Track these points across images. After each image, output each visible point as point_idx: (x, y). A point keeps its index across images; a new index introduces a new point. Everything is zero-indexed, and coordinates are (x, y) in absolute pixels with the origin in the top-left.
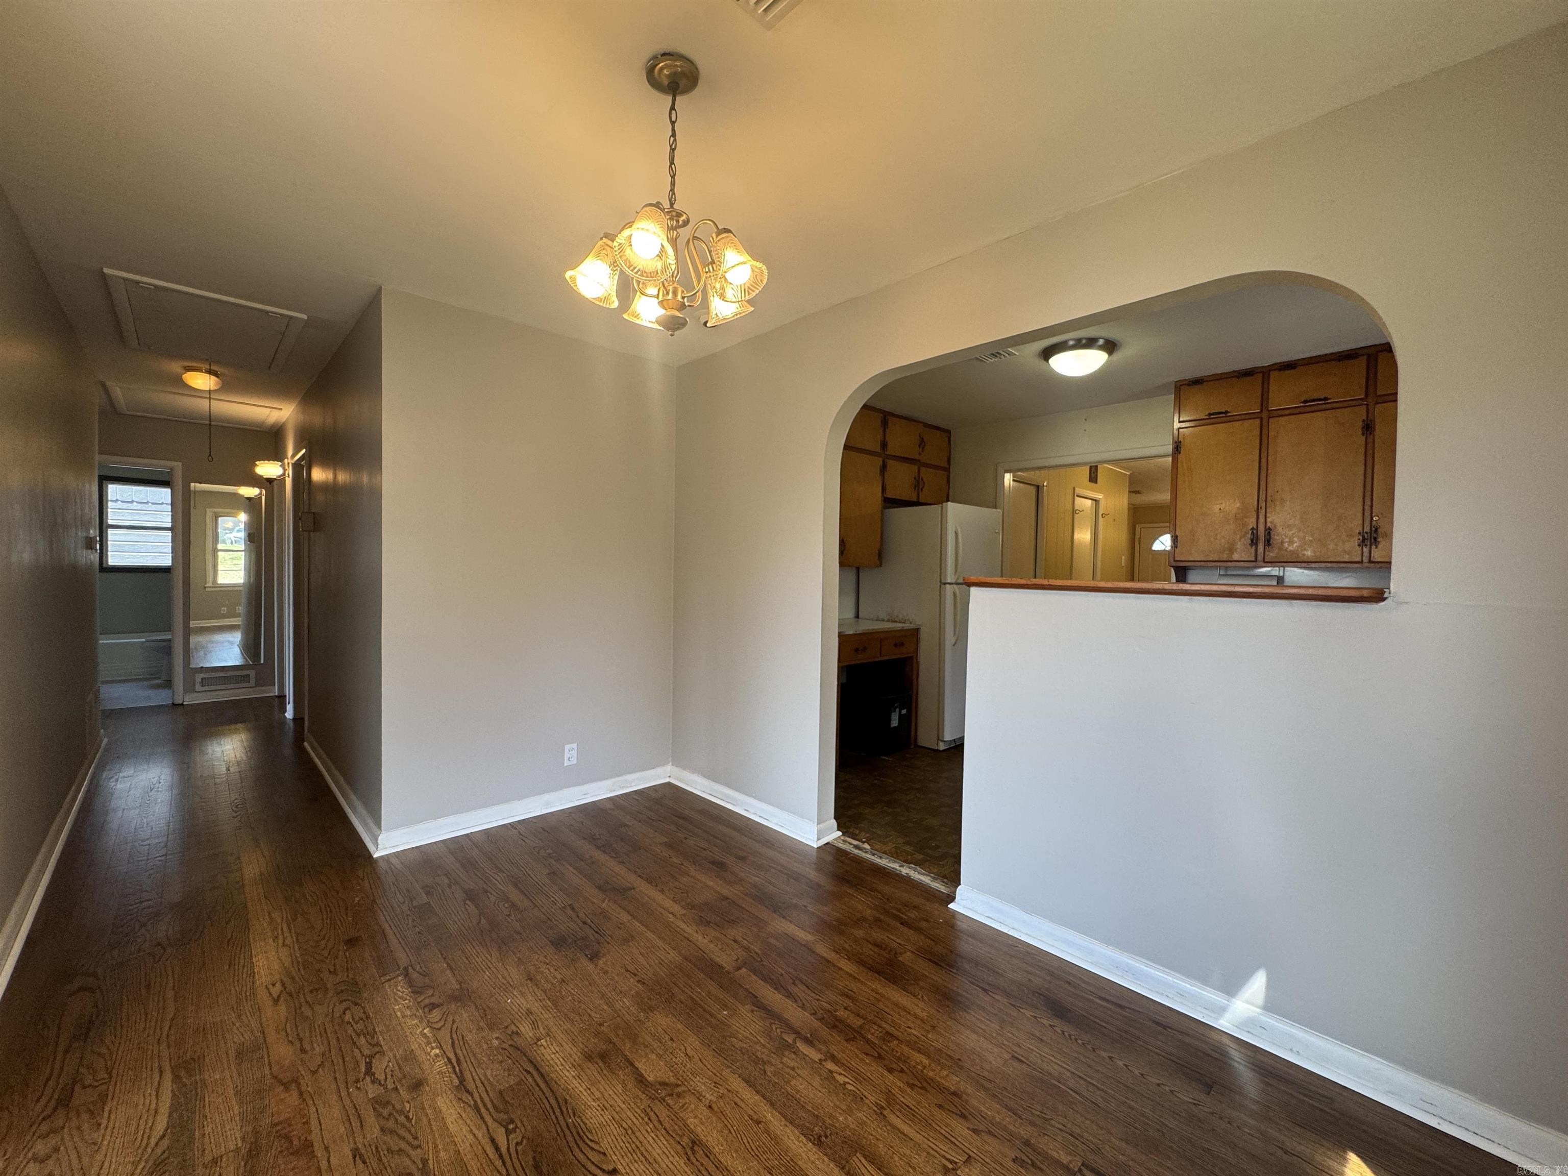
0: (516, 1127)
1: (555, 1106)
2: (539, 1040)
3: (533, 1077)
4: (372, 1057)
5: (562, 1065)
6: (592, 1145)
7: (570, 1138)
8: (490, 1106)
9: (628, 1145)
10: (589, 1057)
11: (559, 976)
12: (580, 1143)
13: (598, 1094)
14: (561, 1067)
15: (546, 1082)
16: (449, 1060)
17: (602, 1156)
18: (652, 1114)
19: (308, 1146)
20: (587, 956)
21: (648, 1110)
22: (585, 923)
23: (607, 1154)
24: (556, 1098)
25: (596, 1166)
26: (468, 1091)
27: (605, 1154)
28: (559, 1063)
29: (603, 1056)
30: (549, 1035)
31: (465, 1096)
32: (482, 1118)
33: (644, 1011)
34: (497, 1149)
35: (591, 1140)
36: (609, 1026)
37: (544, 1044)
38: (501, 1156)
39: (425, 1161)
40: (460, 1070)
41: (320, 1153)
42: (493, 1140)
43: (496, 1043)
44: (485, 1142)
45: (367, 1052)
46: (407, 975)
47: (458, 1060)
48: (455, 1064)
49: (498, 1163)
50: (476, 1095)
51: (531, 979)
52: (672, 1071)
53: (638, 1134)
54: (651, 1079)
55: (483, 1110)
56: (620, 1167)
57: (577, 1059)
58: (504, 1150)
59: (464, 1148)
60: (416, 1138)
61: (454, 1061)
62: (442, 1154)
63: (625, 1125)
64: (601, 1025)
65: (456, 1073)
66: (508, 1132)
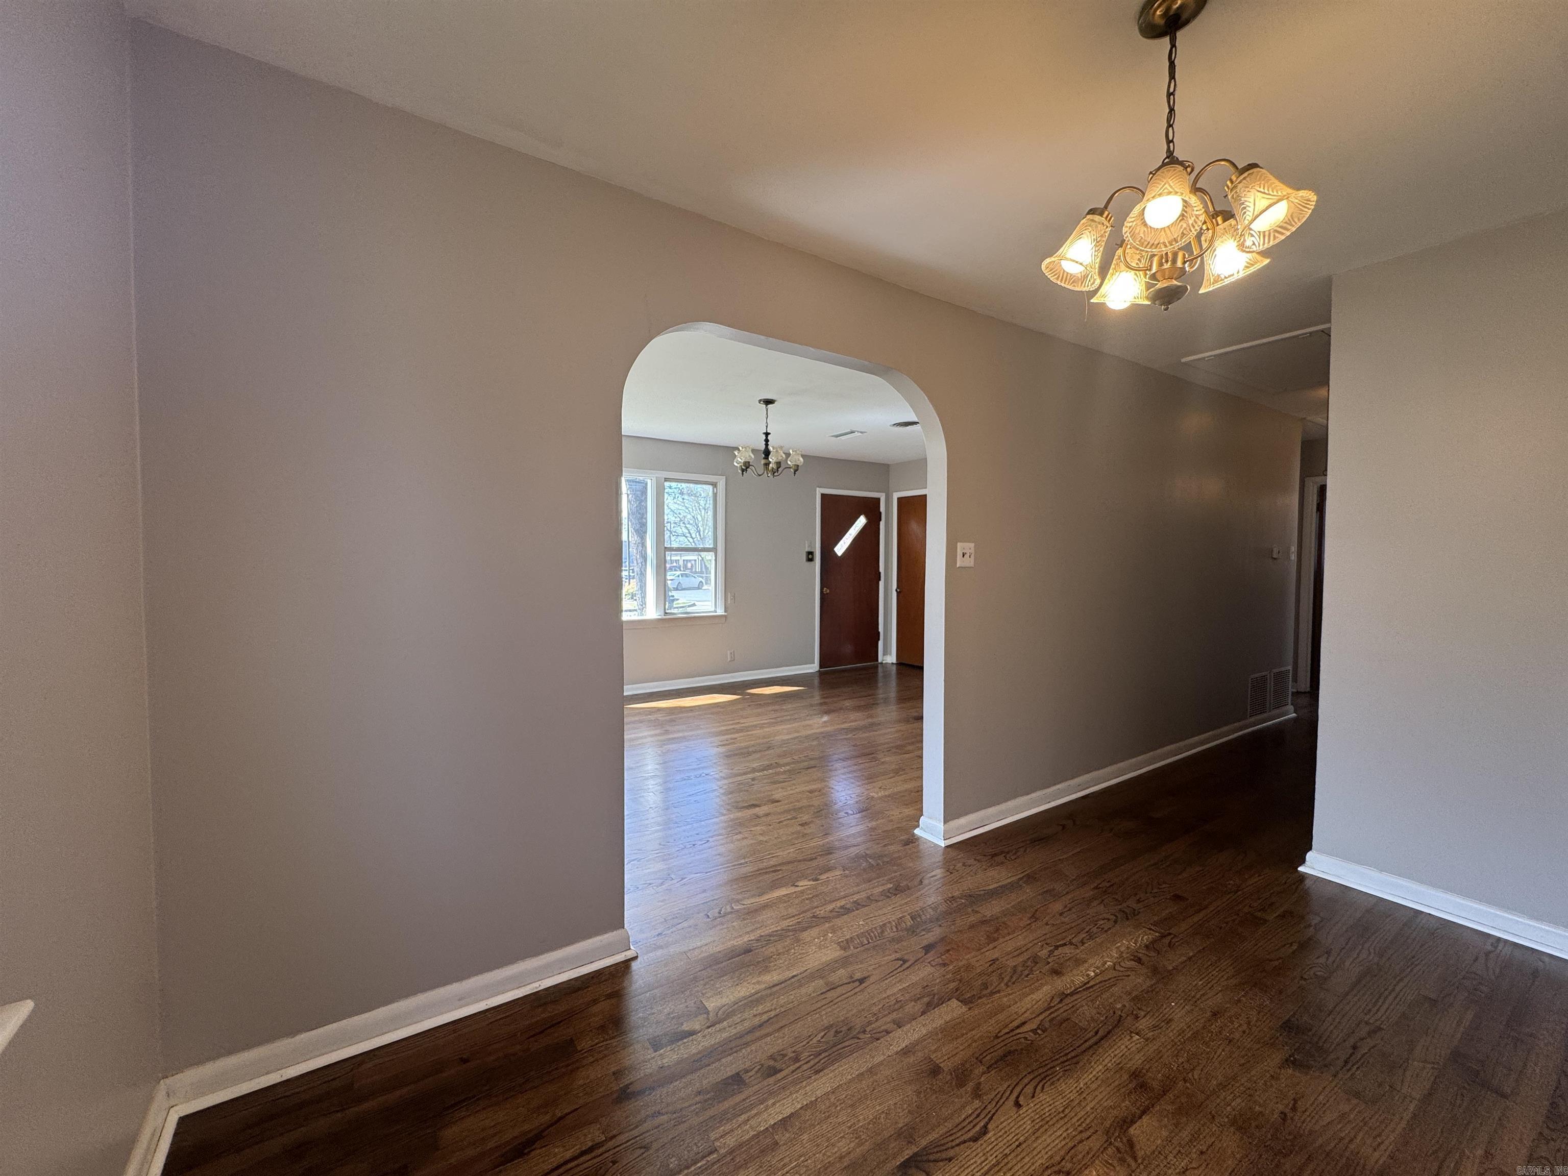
0: (1040, 1035)
1: (1069, 1057)
2: (1137, 1034)
3: (1093, 1036)
4: (1071, 943)
5: (1115, 1056)
6: (1039, 1087)
7: (1041, 1071)
8: (1053, 1016)
9: (1047, 1114)
10: (1135, 1074)
11: (1237, 1035)
12: (1039, 1078)
13: (1094, 1086)
14: (1112, 1055)
15: (1091, 1047)
16: (1088, 982)
17: (1032, 1095)
18: (1088, 1133)
19: (995, 940)
20: (1290, 1056)
21: (1092, 1131)
22: (1354, 1047)
23: (1034, 1099)
24: (1077, 1056)
25: (1021, 1091)
26: (1061, 1000)
27: (1033, 1097)
28: (1116, 1052)
29: (1143, 1086)
30: (1147, 1040)
31: (1057, 1000)
32: (1041, 1013)
33: (1233, 1122)
34: (1018, 1027)
35: (1043, 1086)
36: (1187, 1088)
37: (1134, 1039)
38: (1012, 1030)
39: (999, 992)
40: (1080, 991)
41: (991, 946)
42: (1024, 1023)
43: (1119, 1006)
44: (1022, 1019)
45: (1074, 941)
46: (1163, 936)
47: (1092, 987)
48: (1084, 987)
49: (1007, 1030)
50: (1060, 1005)
51: (1215, 1014)
52: (1154, 1152)
53: (1062, 1122)
54: (1132, 1131)
55: (1049, 1012)
56: (1024, 1109)
57: (1128, 1066)
58: (1018, 1031)
59: (1014, 1009)
60: (1014, 983)
61: (1088, 986)
62: (1005, 999)
63: (1067, 1111)
64: (1185, 1080)
65: (1075, 990)
66: (1034, 1031)
